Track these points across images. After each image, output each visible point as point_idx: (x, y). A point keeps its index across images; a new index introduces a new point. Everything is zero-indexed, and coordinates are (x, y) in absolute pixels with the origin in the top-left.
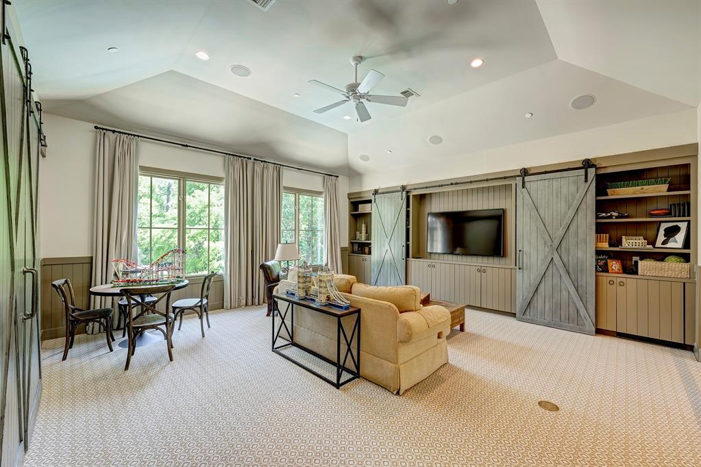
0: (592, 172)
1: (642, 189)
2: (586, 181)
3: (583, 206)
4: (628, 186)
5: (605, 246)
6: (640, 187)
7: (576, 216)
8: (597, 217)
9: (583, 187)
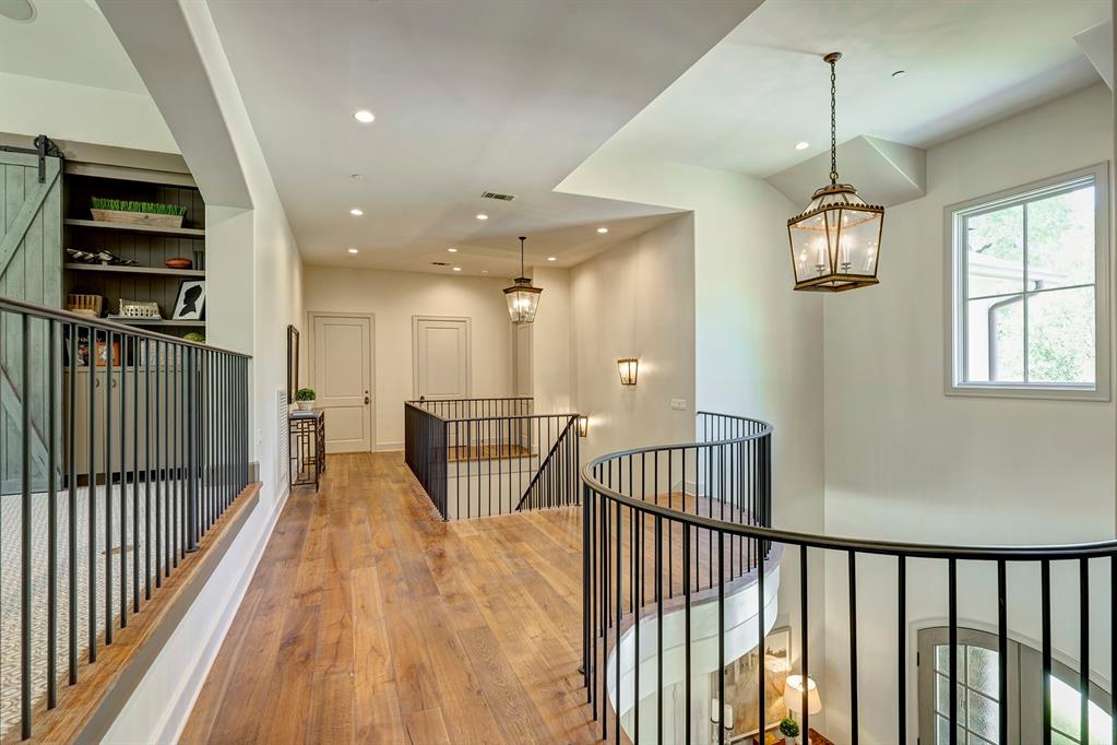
0: (53, 165)
1: (147, 217)
2: (42, 179)
3: (36, 231)
4: (126, 209)
5: (88, 314)
6: (143, 215)
7: (21, 250)
8: (68, 258)
9: (36, 192)
